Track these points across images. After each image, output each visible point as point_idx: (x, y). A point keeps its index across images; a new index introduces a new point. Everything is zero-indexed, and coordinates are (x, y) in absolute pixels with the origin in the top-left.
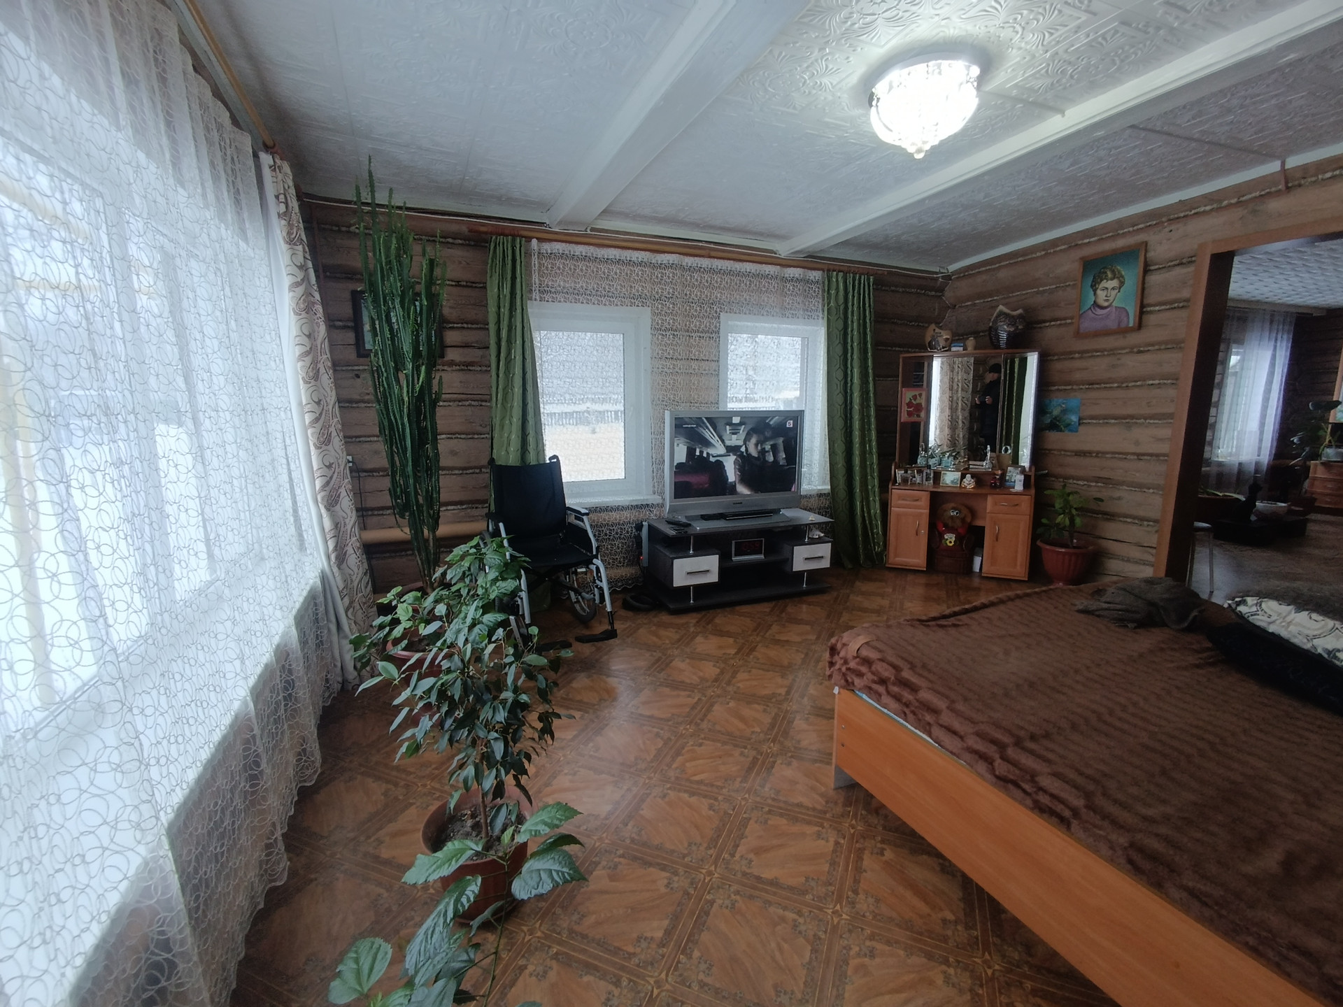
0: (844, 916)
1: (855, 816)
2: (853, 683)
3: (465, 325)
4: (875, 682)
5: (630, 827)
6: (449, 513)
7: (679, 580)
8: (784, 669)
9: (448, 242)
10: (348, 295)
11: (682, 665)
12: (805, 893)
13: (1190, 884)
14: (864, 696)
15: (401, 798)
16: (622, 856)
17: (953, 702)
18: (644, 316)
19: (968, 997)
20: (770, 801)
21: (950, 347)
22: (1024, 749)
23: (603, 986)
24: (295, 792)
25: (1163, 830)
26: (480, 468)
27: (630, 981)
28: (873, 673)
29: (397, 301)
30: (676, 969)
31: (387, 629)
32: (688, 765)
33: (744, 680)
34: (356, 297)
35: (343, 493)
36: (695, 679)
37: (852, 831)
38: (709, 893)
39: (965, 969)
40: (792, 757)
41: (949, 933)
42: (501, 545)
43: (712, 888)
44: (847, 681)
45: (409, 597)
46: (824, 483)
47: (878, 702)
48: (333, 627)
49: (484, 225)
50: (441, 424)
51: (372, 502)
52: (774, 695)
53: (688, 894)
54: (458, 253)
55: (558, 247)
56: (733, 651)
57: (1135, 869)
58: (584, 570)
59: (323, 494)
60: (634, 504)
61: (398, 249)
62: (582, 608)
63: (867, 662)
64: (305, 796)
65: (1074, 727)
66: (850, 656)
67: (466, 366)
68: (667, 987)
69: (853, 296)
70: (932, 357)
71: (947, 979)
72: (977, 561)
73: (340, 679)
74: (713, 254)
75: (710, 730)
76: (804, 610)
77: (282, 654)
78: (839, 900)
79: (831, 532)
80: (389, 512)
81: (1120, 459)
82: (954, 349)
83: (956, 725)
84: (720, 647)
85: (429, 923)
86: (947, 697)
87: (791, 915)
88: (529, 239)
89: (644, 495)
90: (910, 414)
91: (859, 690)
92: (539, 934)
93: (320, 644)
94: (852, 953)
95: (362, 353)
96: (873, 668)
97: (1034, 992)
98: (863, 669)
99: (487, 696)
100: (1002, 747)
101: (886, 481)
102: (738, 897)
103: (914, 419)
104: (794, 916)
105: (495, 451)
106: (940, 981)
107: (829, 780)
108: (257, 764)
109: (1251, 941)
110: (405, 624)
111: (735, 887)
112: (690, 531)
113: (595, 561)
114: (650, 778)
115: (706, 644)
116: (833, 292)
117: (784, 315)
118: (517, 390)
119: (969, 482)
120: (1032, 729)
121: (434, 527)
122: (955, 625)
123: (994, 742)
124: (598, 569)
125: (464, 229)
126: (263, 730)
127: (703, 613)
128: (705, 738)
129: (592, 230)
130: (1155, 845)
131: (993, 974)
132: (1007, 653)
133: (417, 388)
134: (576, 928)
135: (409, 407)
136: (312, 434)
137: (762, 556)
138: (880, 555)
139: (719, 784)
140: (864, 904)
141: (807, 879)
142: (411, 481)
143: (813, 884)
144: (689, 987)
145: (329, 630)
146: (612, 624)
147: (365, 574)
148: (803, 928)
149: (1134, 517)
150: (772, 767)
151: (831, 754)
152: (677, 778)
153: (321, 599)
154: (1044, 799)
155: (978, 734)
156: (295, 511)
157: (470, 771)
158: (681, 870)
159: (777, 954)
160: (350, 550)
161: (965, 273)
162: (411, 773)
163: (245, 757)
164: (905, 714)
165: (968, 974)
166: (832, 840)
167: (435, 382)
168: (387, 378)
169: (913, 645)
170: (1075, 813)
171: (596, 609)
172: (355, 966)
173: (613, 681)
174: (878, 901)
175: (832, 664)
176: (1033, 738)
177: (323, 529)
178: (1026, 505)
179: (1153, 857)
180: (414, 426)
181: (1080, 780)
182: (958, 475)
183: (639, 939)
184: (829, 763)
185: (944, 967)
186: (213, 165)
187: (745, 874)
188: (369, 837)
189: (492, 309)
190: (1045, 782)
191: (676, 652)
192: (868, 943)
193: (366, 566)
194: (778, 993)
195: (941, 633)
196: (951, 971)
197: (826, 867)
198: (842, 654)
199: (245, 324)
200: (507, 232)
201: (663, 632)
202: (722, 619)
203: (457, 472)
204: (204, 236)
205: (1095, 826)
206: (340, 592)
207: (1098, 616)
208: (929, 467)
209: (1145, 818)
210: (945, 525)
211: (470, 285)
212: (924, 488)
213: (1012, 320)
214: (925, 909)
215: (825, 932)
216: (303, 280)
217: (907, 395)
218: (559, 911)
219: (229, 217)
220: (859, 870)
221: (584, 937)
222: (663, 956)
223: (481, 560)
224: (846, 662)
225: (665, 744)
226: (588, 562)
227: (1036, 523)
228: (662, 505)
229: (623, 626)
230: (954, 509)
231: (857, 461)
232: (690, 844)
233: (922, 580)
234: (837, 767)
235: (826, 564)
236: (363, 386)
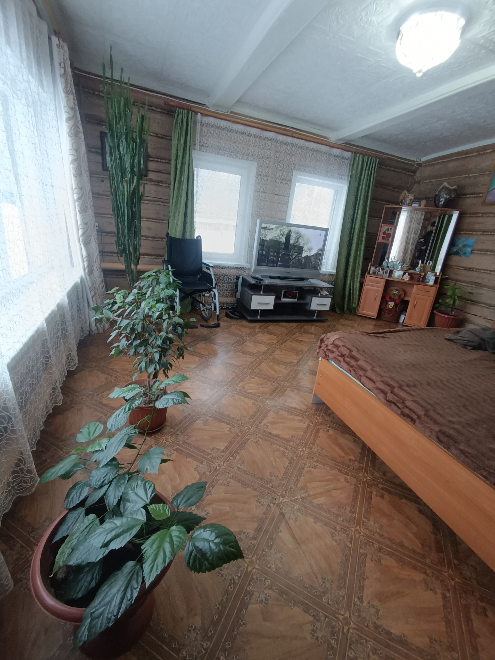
0: (306, 452)
1: (319, 416)
2: (328, 356)
3: (159, 160)
4: (339, 356)
5: (215, 406)
6: (145, 260)
7: (254, 306)
8: (298, 352)
9: (153, 110)
10: (98, 134)
11: (249, 344)
12: (290, 442)
13: (462, 448)
14: (333, 363)
15: (113, 381)
16: (210, 417)
17: (374, 367)
18: (253, 167)
19: (353, 487)
20: (281, 405)
21: (412, 204)
22: (402, 389)
23: (195, 463)
24: (66, 371)
25: (456, 426)
26: (162, 238)
27: (207, 463)
28: (338, 352)
29: (124, 137)
30: (228, 461)
31: (111, 305)
32: (246, 385)
33: (278, 354)
34: (103, 136)
35: (93, 239)
36: (255, 351)
37: (317, 421)
38: (247, 436)
39: (355, 477)
40: (295, 388)
41: (351, 464)
42: (168, 274)
43: (249, 434)
44: (326, 355)
45: (123, 292)
46: (333, 269)
47: (339, 365)
48: (86, 305)
49: (173, 101)
50: (143, 213)
51: (107, 249)
52: (291, 362)
53: (238, 435)
54: (158, 117)
55: (211, 120)
56: (275, 342)
57: (440, 441)
58: (208, 295)
59: (82, 237)
60: (237, 266)
61: (125, 106)
62: (206, 314)
63: (337, 346)
64: (70, 374)
65: (429, 384)
66: (329, 344)
67: (158, 183)
68: (223, 467)
69: (366, 169)
70: (401, 208)
71: (346, 480)
72: (402, 317)
73: (88, 329)
74: (294, 135)
75: (258, 373)
76: (313, 328)
77: (60, 307)
78: (305, 447)
79: (332, 293)
80: (115, 255)
81: (487, 273)
82: (414, 205)
83: (374, 377)
84: (269, 339)
85: (118, 412)
86: (371, 365)
87: (282, 449)
88: (196, 113)
89: (242, 263)
90: (383, 238)
91: (331, 359)
92: (170, 441)
93: (79, 310)
94: (306, 466)
95: (105, 168)
96: (339, 350)
97: (382, 489)
98: (335, 350)
99: (153, 333)
100: (392, 387)
101: (364, 272)
102: (260, 439)
103: (385, 241)
104: (284, 450)
105: (169, 230)
106: (342, 480)
107: (310, 399)
108: (48, 352)
109: (485, 473)
110: (119, 304)
111: (259, 435)
112: (262, 282)
113: (213, 290)
114: (228, 389)
115: (264, 337)
116: (355, 165)
117: (327, 176)
118: (183, 198)
119: (407, 278)
120: (408, 382)
121: (137, 264)
122: (383, 337)
123: (389, 385)
124: (215, 294)
125: (162, 103)
126: (51, 339)
127: (264, 323)
128: (255, 376)
129: (231, 112)
130: (451, 432)
131: (366, 480)
132: (405, 352)
133: (132, 189)
134: (186, 441)
135: (127, 198)
136: (78, 205)
137: (295, 300)
138: (355, 309)
139: (259, 395)
140: (316, 449)
141: (292, 436)
142: (127, 238)
143: (294, 438)
144: (233, 468)
145: (84, 305)
146: (219, 321)
147: (102, 282)
148: (287, 454)
149: (487, 304)
150: (285, 391)
151: (313, 390)
152: (240, 390)
153: (80, 289)
154: (406, 411)
155: (382, 382)
156: (69, 243)
157: (143, 364)
158: (236, 426)
159: (274, 462)
160: (95, 269)
161: (430, 163)
162: (119, 372)
163: (43, 348)
164: (350, 371)
165: (355, 479)
166: (306, 424)
167: (141, 187)
168: (117, 181)
169: (361, 342)
170: (419, 417)
171: (212, 314)
172: (88, 430)
173: (216, 347)
174: (322, 449)
175: (320, 347)
176: (408, 386)
177: (82, 256)
178: (433, 292)
179: (449, 436)
180: (130, 209)
181: (424, 404)
182: (402, 272)
183: (213, 448)
184: (311, 393)
185: (346, 476)
186: (26, 37)
187: (264, 431)
188: (98, 395)
189: (174, 151)
190: (408, 403)
191: (248, 339)
192: (314, 463)
193: (103, 278)
194: (271, 475)
195: (376, 340)
196: (348, 477)
197: (302, 433)
198: (326, 343)
199: (42, 135)
200: (185, 107)
201: (243, 329)
202: (272, 327)
203: (150, 239)
204: (20, 76)
205: (426, 422)
206: (90, 288)
207: (454, 342)
208: (388, 267)
209: (450, 421)
210: (390, 298)
211: (163, 137)
212: (383, 277)
213: (449, 191)
214: (342, 454)
215: (296, 457)
216: (73, 117)
217: (384, 228)
218: (179, 433)
219: (34, 70)
220: (316, 436)
221: (189, 444)
222: (223, 456)
223: (158, 279)
224: (327, 346)
225: (237, 376)
226: (211, 290)
227: (436, 301)
228: (250, 269)
229: (224, 324)
230: (397, 290)
231: (352, 259)
232: (242, 416)
233: (373, 323)
234: (315, 394)
235: (327, 308)
236: (105, 187)
